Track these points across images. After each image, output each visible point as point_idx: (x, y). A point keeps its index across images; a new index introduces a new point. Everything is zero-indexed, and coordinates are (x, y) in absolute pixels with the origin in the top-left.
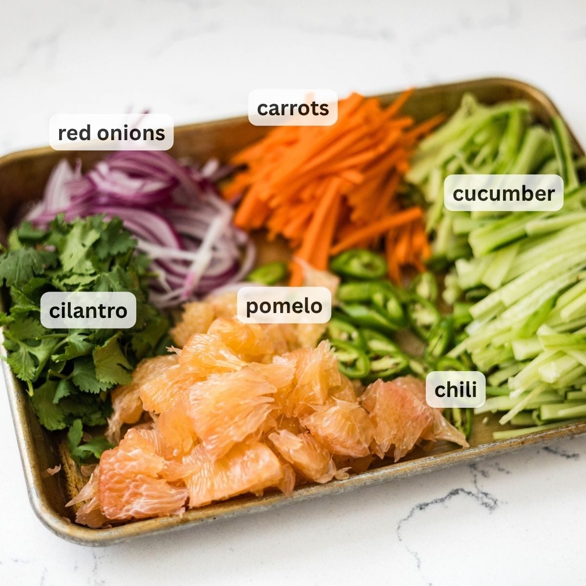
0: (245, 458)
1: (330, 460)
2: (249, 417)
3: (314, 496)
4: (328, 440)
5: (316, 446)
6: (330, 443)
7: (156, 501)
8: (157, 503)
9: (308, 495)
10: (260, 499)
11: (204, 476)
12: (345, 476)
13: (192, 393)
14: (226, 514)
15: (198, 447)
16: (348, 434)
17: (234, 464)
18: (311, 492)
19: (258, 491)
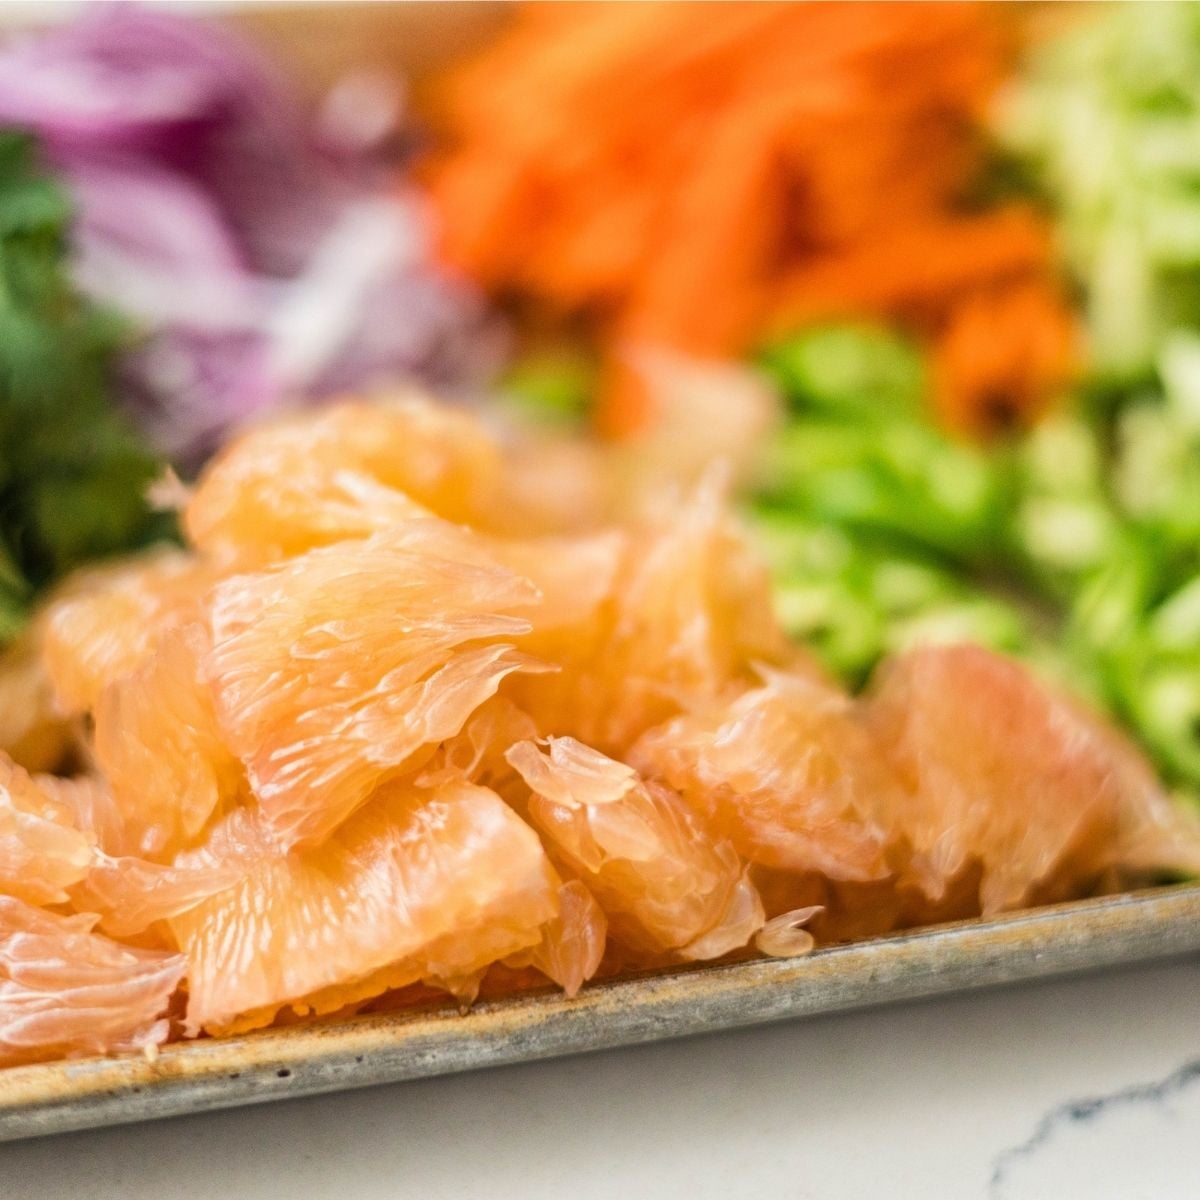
0: (413, 836)
1: (740, 878)
2: (429, 682)
3: (677, 1014)
4: (735, 799)
5: (689, 819)
6: (741, 813)
7: (58, 995)
8: (59, 1004)
9: (654, 1008)
10: (464, 1009)
11: (252, 909)
12: (795, 943)
13: (222, 602)
14: (334, 1059)
15: (237, 819)
16: (812, 781)
17: (369, 863)
18: (667, 998)
19: (458, 977)
